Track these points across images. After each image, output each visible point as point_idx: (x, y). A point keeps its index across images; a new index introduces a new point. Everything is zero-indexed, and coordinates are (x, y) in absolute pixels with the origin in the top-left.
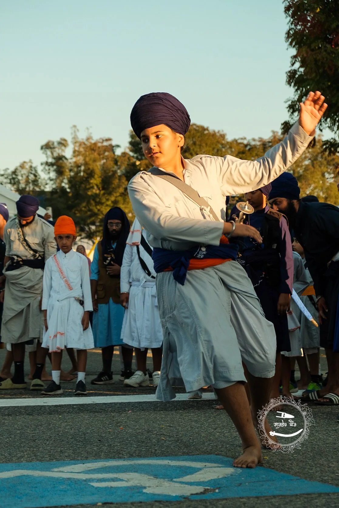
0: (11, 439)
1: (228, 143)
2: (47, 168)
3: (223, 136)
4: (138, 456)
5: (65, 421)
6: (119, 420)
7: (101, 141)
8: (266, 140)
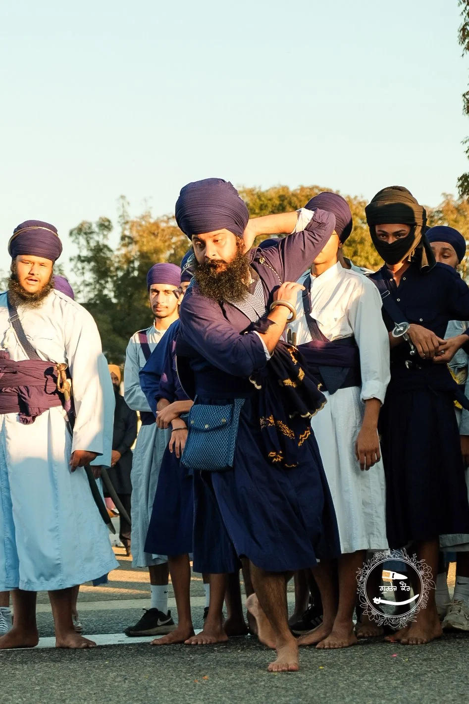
0: (25, 699)
2: (80, 265)
3: (363, 204)
5: (115, 669)
6: (203, 666)
7: (165, 218)
8: (433, 208)
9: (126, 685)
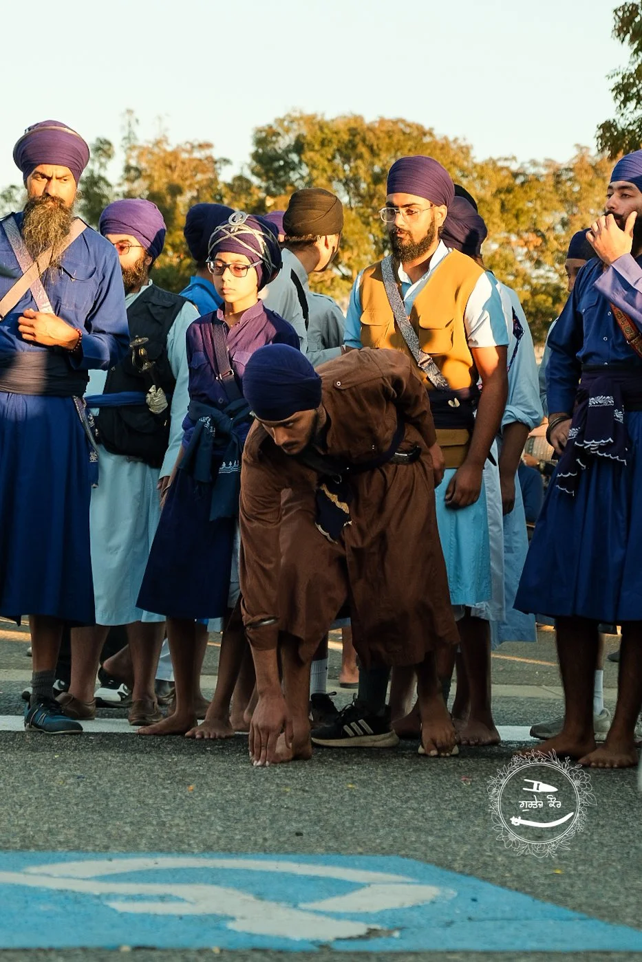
1: (475, 166)
3: (464, 150)
4: (224, 850)
5: (66, 766)
6: (188, 771)
7: (188, 147)
8: (561, 164)
9: (79, 790)
